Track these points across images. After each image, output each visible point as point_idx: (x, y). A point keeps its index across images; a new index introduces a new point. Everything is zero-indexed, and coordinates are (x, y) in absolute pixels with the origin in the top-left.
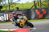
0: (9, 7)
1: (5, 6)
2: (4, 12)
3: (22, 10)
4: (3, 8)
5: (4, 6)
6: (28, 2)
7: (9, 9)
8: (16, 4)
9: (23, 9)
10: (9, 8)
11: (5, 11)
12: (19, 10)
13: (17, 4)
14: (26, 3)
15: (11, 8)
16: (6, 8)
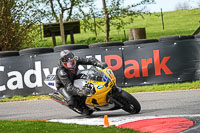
0: (108, 26)
1: (91, 21)
3: (158, 38)
4: (82, 30)
5: (86, 21)
6: (185, 8)
7: (105, 35)
8: (134, 13)
9: (163, 34)
10: (108, 30)
12: (148, 38)
13: (139, 13)
14: (177, 11)
15: (114, 31)
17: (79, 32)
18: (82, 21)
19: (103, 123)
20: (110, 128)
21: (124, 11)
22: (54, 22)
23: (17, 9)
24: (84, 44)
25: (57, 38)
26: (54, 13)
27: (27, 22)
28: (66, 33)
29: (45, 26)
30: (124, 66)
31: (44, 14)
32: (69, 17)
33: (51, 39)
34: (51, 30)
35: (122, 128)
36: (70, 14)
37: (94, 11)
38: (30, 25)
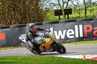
0: (86, 11)
1: (78, 8)
2: (75, 21)
4: (73, 13)
5: (75, 8)
7: (84, 15)
10: (86, 13)
11: (77, 20)
15: (88, 13)
16: (79, 13)
17: (71, 13)
18: (73, 9)
19: (83, 58)
20: (86, 60)
21: (94, 3)
22: (60, 9)
23: (42, 2)
24: (74, 19)
25: (61, 16)
26: (59, 5)
27: (47, 9)
28: (65, 14)
29: (55, 11)
30: (93, 30)
31: (54, 5)
32: (67, 7)
33: (58, 17)
34: (58, 13)
35: (92, 60)
36: (67, 5)
37: (79, 4)
38: (48, 10)
